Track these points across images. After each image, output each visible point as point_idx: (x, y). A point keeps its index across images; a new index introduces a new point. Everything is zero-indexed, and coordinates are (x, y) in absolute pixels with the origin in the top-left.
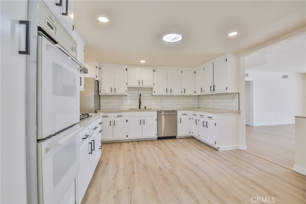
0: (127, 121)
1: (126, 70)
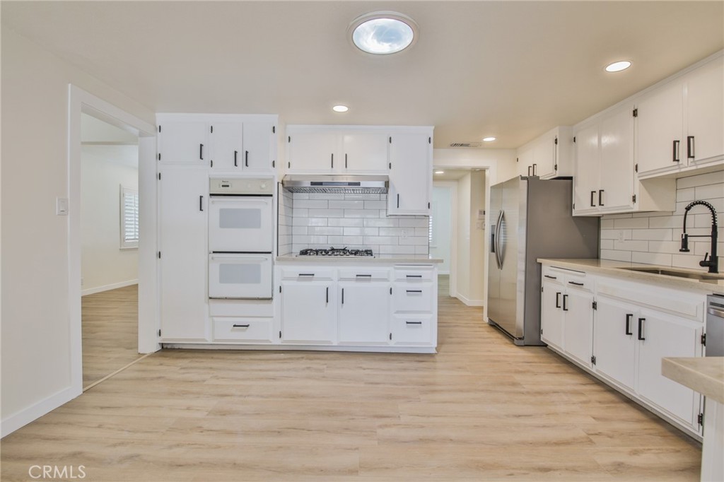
0: (594, 305)
1: (635, 113)
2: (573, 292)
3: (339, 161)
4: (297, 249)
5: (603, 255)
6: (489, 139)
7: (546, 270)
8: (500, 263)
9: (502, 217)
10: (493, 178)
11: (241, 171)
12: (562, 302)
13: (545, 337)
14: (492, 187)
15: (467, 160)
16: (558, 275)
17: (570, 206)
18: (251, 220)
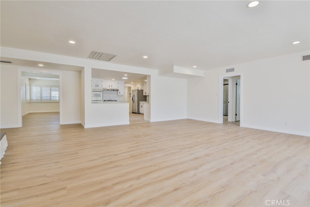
2: (143, 105)
3: (111, 86)
4: (104, 100)
5: (147, 100)
6: (132, 83)
7: (140, 103)
8: (134, 103)
9: (134, 95)
10: (132, 89)
11: (97, 88)
12: (142, 107)
13: (140, 112)
14: (132, 90)
15: (129, 85)
16: (141, 103)
17: (143, 94)
18: (99, 95)
